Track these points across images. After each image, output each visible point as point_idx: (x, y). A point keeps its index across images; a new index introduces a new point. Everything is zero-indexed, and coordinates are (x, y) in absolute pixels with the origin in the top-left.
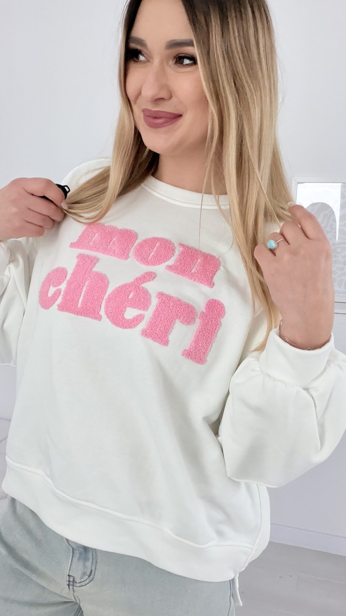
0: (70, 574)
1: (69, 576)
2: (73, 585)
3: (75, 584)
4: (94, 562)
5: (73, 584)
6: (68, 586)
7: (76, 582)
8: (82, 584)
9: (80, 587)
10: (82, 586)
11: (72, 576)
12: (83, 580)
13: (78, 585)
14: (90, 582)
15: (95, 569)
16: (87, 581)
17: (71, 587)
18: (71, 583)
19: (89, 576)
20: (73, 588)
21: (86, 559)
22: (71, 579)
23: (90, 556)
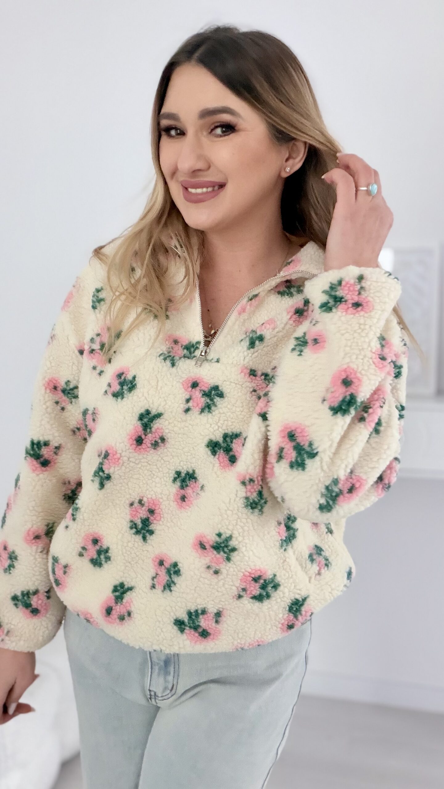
0: (151, 689)
1: (150, 691)
2: (155, 699)
3: (157, 697)
4: (176, 675)
5: (155, 697)
9: (162, 700)
10: (165, 699)
11: (153, 691)
12: (164, 695)
13: (160, 699)
14: (173, 696)
15: (178, 682)
16: (170, 695)
17: (153, 700)
18: (153, 696)
19: (171, 689)
20: (155, 701)
21: (167, 673)
22: (153, 693)
23: (172, 669)
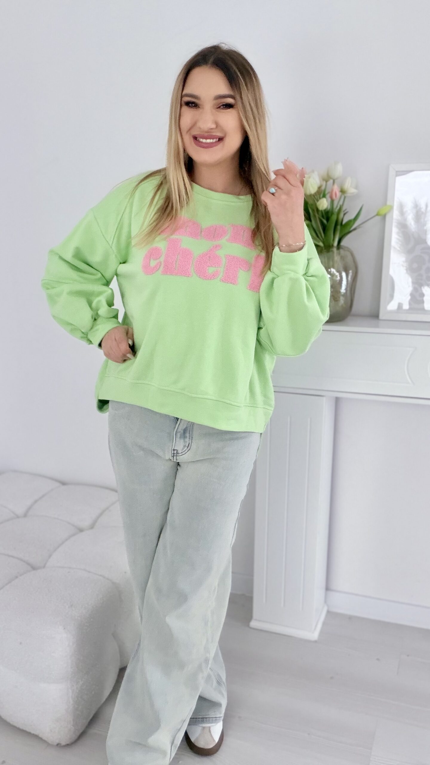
1: (174, 450)
3: (178, 455)
4: (191, 438)
5: (176, 454)
6: (172, 457)
7: (179, 453)
8: (183, 453)
9: (182, 455)
11: (176, 450)
12: (183, 451)
13: (180, 454)
14: (188, 451)
15: (192, 442)
16: (186, 451)
18: (175, 453)
19: (188, 447)
20: (176, 457)
21: (185, 437)
23: (188, 435)
